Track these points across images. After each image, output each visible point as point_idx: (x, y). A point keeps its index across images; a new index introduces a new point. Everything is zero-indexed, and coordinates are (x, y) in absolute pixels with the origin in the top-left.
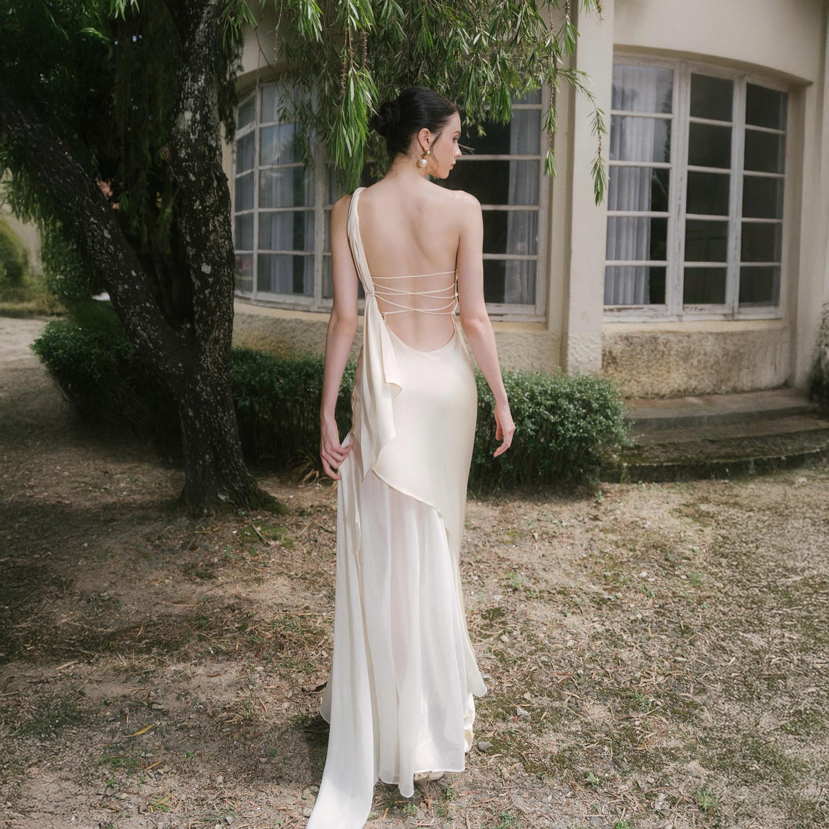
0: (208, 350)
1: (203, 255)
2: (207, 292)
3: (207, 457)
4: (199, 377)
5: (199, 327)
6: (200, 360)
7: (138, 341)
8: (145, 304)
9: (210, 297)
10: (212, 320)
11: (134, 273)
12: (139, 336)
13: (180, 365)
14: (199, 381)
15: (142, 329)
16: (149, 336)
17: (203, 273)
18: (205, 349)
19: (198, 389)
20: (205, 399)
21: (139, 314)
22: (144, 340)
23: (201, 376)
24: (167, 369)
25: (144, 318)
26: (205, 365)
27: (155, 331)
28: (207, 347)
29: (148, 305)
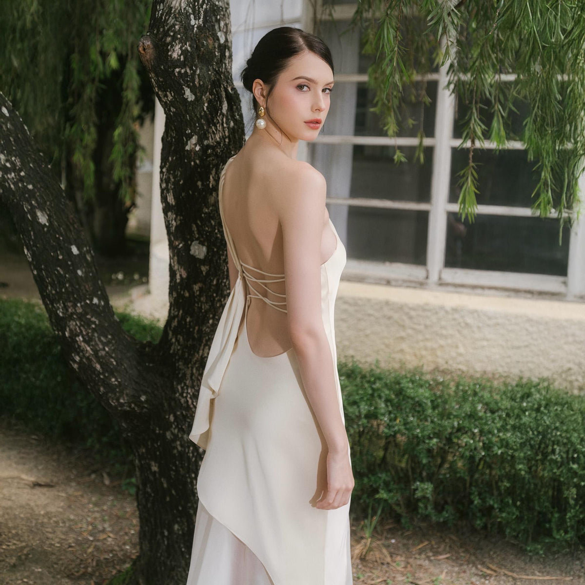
0: (188, 376)
1: (194, 228)
2: (196, 287)
3: (176, 527)
4: (172, 418)
5: (178, 341)
6: (174, 391)
7: (77, 359)
8: (91, 300)
9: (200, 296)
10: (200, 331)
11: (75, 250)
12: (79, 351)
13: (143, 398)
14: (171, 423)
15: (84, 341)
16: (96, 352)
17: (193, 257)
18: (185, 375)
19: (168, 435)
20: (179, 452)
21: (81, 317)
22: (88, 358)
23: (176, 416)
24: (122, 405)
25: (88, 323)
26: (183, 400)
27: (104, 344)
28: (189, 372)
29: (95, 301)
